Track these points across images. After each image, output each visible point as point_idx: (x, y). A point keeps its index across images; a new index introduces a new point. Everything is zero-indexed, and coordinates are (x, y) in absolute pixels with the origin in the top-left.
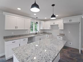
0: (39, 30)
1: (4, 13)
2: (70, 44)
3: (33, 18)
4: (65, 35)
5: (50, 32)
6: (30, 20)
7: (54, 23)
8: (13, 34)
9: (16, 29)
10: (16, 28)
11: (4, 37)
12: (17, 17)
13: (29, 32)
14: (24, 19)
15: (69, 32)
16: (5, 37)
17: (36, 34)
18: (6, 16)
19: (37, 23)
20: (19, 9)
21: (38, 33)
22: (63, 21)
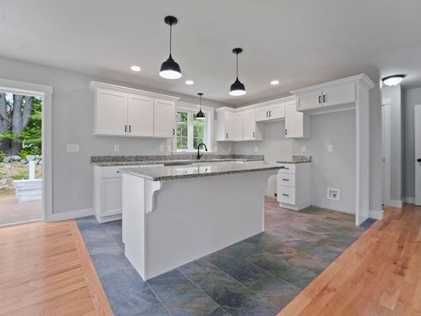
0: (213, 146)
1: (93, 83)
2: (332, 198)
3: (185, 97)
4: (314, 160)
5: (256, 151)
6: (173, 103)
7: (269, 114)
8: (116, 150)
9: (128, 134)
10: (128, 129)
11: (92, 160)
12: (131, 96)
13: (169, 147)
14: (151, 99)
15: (330, 148)
16: (95, 158)
17: (199, 157)
18: (100, 91)
19: (200, 115)
20: (136, 69)
21: (206, 156)
22: (299, 104)
